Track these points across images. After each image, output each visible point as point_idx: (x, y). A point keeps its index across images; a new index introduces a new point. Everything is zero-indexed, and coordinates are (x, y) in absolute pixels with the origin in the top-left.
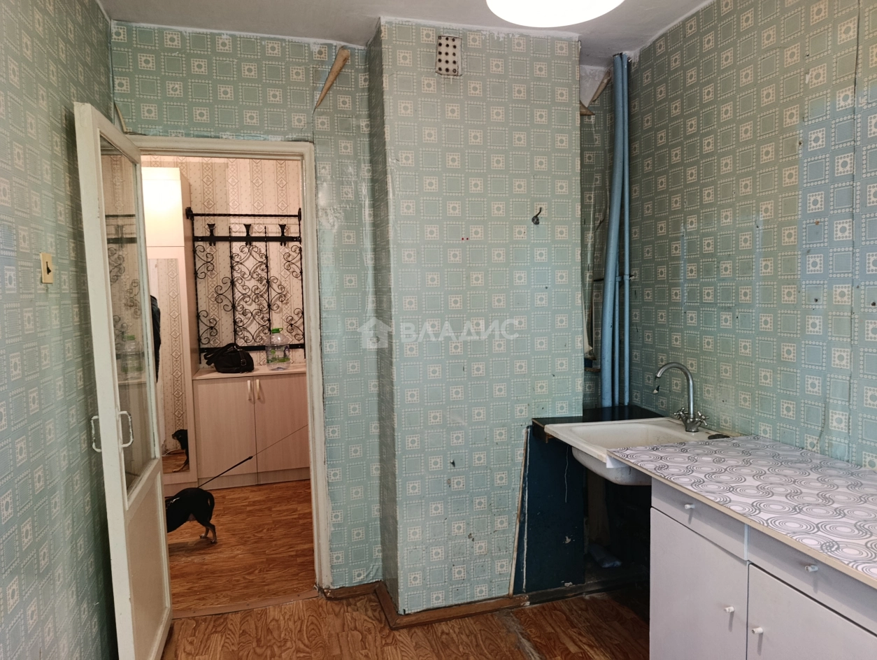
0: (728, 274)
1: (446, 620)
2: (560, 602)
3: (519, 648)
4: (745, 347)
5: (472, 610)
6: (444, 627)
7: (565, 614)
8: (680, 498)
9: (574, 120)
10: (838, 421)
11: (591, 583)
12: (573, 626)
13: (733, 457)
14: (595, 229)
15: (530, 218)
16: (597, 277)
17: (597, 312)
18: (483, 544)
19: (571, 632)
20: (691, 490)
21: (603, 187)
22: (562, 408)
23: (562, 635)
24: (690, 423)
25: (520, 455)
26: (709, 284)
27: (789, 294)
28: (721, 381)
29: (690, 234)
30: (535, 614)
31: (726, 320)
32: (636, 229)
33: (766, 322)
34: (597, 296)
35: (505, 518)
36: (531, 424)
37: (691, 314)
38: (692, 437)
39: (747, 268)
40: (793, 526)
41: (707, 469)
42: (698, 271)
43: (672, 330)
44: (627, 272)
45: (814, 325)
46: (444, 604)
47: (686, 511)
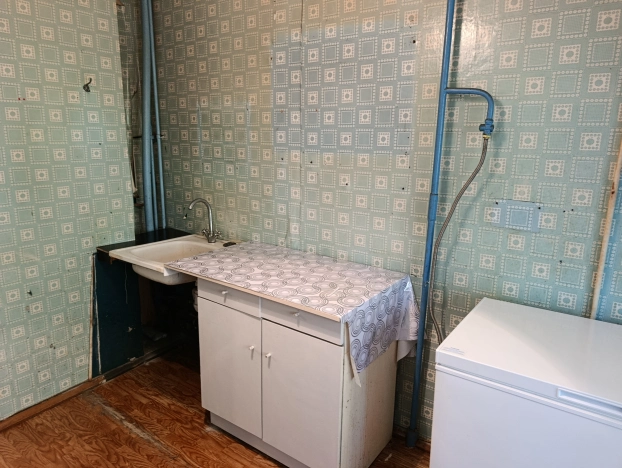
0: (230, 139)
1: (37, 415)
2: (129, 373)
3: (105, 414)
4: (243, 187)
5: (60, 399)
6: (37, 420)
7: (133, 379)
8: (217, 288)
9: (112, 8)
10: (294, 228)
11: (148, 353)
12: (141, 386)
13: (242, 257)
14: (131, 98)
15: (81, 86)
16: (135, 135)
17: (137, 162)
18: (63, 349)
19: (140, 390)
20: (226, 282)
21: (134, 65)
22: (119, 236)
23: (134, 394)
24: (210, 237)
25: (88, 276)
26: (217, 145)
27: (267, 155)
28: (228, 208)
29: (203, 109)
30: (111, 387)
31: (230, 169)
32: (163, 102)
33: (254, 171)
34: (136, 149)
35: (80, 326)
36: (95, 251)
37: (206, 165)
38: (212, 246)
39: (242, 136)
40: (285, 293)
41: (231, 267)
42: (210, 135)
43: (194, 176)
44: (159, 133)
45: (281, 174)
46: (34, 403)
47: (222, 295)
